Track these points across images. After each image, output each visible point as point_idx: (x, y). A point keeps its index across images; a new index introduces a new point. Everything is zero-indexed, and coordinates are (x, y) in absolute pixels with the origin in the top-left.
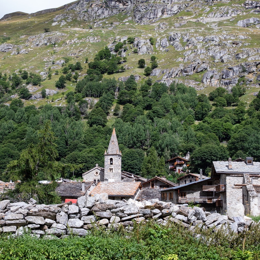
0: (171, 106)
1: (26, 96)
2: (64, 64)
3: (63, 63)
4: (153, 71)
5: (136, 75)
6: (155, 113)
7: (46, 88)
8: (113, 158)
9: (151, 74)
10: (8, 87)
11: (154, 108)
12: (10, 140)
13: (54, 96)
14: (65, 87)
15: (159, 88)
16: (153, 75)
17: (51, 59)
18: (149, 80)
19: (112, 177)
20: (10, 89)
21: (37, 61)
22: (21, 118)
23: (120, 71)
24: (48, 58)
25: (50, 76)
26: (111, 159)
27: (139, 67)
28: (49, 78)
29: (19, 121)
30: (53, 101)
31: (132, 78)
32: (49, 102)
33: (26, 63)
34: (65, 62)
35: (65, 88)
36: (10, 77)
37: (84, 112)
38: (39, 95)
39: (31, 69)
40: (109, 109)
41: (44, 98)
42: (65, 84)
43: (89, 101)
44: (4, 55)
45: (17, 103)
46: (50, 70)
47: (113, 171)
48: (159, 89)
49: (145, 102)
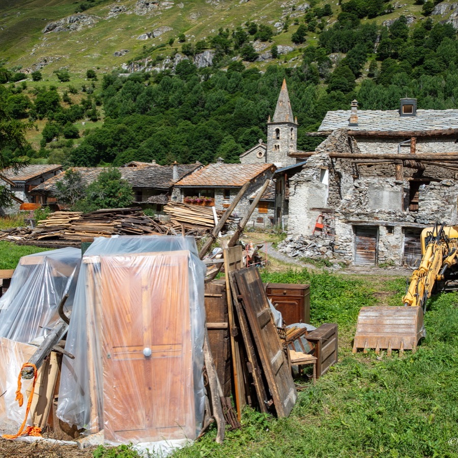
0: (455, 57)
1: (251, 56)
2: (308, 10)
3: (307, 8)
4: (437, 7)
5: (409, 16)
6: (428, 69)
7: (279, 44)
8: (280, 129)
9: (433, 12)
10: (228, 47)
11: (427, 62)
12: (217, 116)
13: (288, 54)
14: (305, 40)
15: (441, 31)
16: (436, 14)
17: (291, 3)
18: (429, 22)
19: (278, 158)
20: (232, 49)
21: (272, 8)
22: (237, 86)
23: (386, 11)
24: (288, 2)
25: (286, 28)
26: (278, 131)
27: (415, 4)
28: (285, 30)
29: (234, 90)
30: (285, 62)
31: (403, 20)
32: (281, 63)
33: (257, 13)
34: (310, 6)
35: (305, 42)
36: (234, 33)
37: (325, 73)
38: (268, 54)
39: (263, 20)
40: (361, 67)
41: (275, 58)
42: (305, 37)
43: (336, 58)
44: (231, 4)
45: (237, 67)
46: (287, 19)
47: (280, 149)
48: (441, 33)
49: (416, 54)
